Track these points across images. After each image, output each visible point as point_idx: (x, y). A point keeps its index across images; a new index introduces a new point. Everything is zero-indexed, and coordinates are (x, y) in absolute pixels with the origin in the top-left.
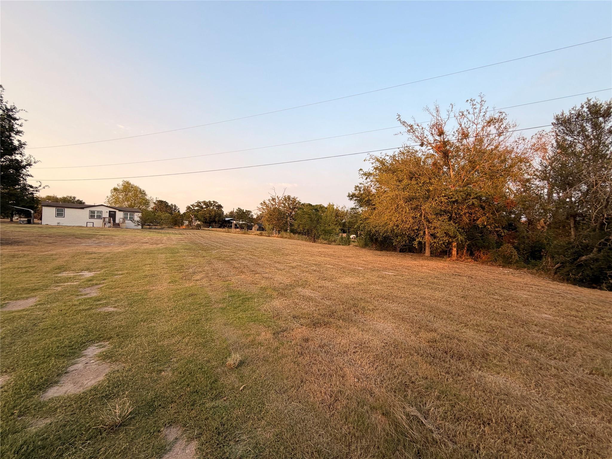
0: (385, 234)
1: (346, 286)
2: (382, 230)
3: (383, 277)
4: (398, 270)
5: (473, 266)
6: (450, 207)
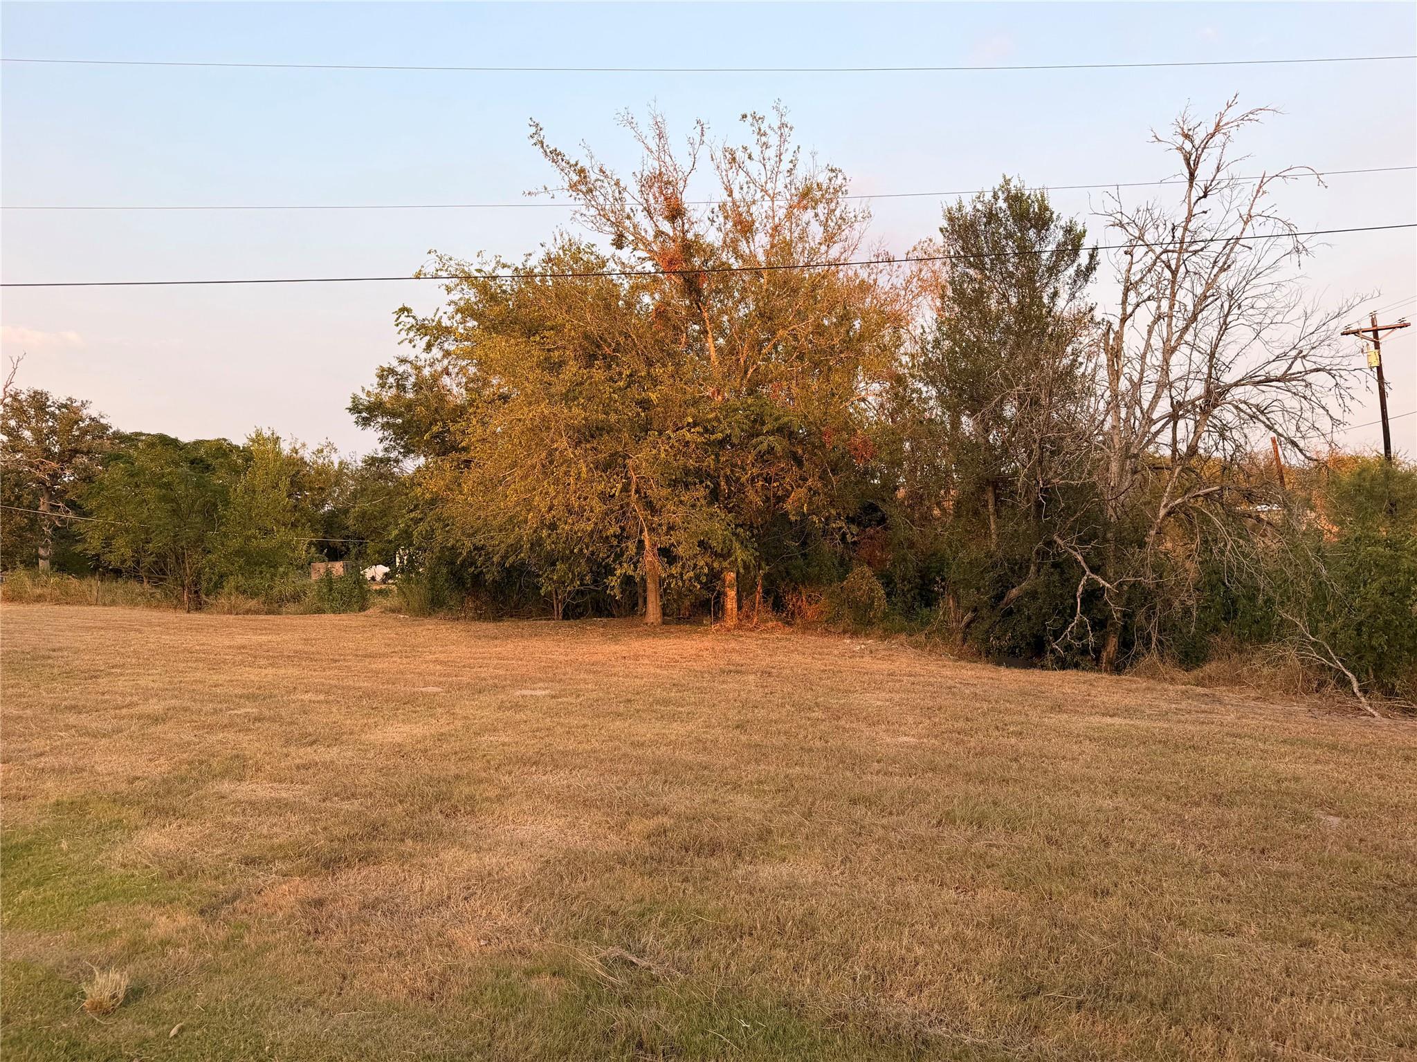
0: (511, 560)
1: (399, 751)
2: (499, 543)
3: (517, 707)
4: (564, 677)
5: (779, 640)
6: (710, 461)
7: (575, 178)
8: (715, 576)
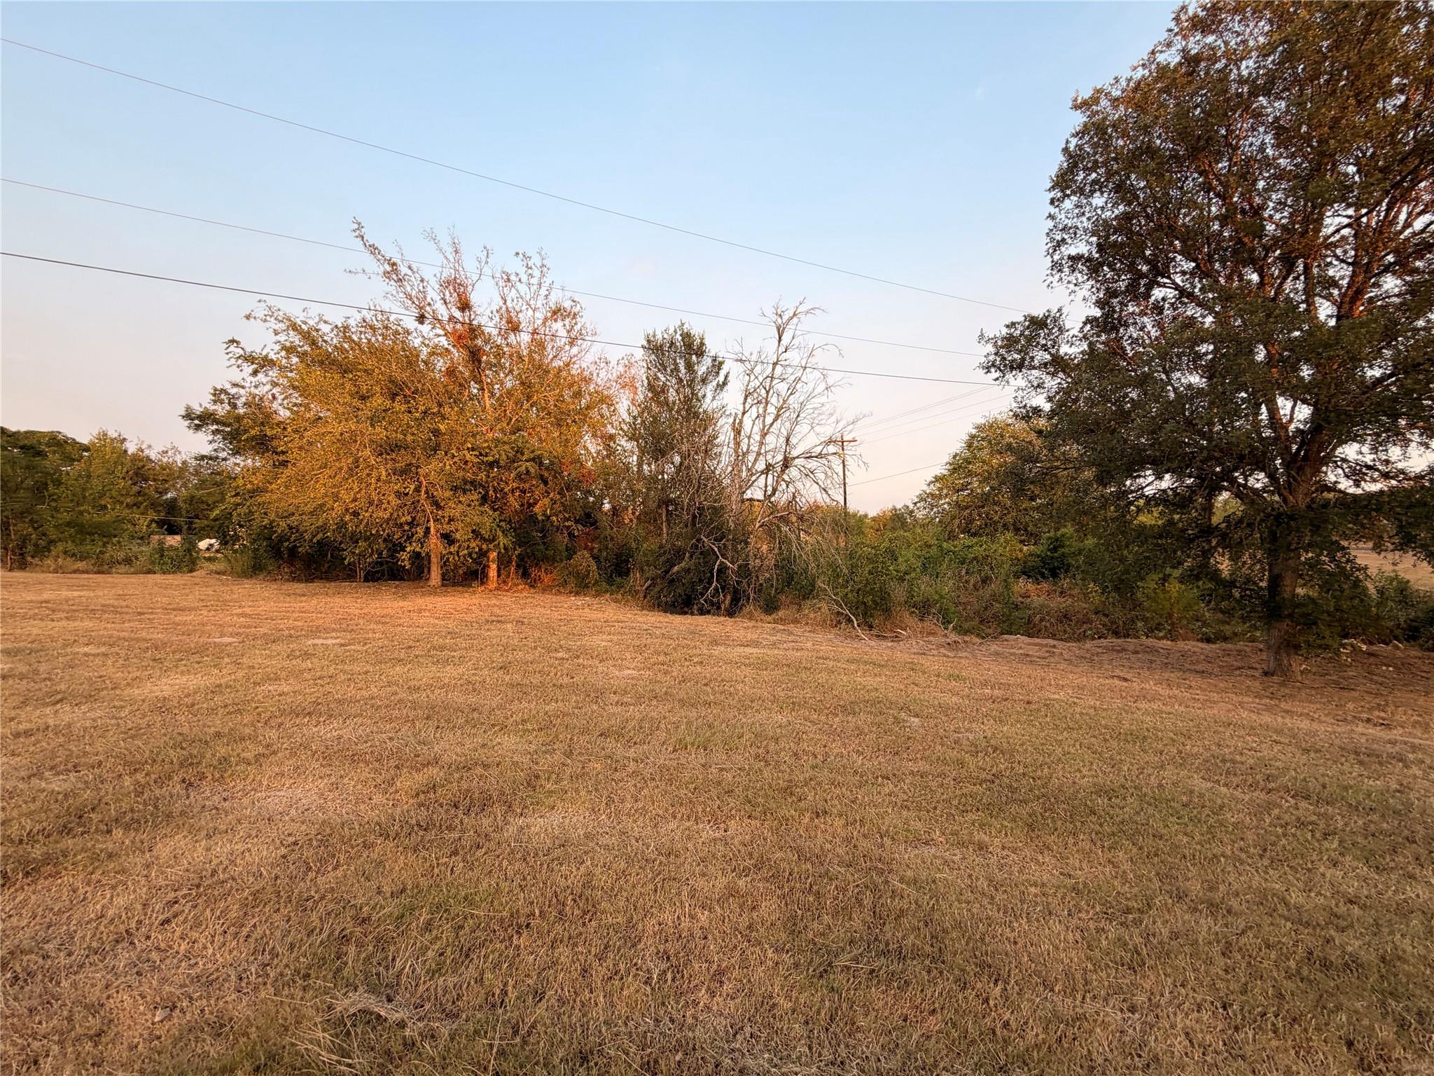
0: (320, 536)
2: (309, 525)
3: (306, 655)
4: (355, 628)
5: (527, 598)
6: (483, 475)
7: (388, 268)
8: (483, 554)
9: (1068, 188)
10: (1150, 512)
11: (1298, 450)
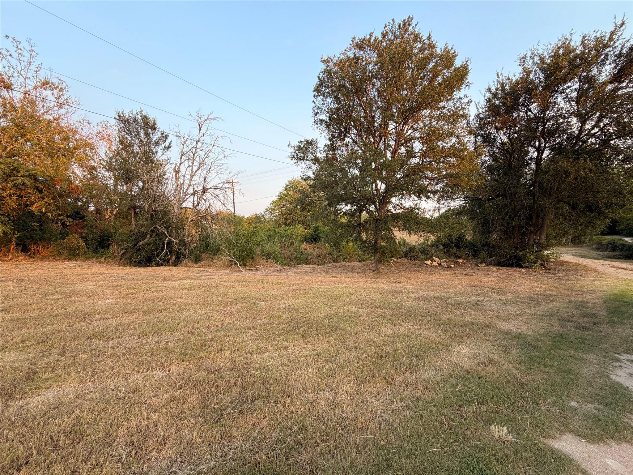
9: (319, 92)
10: (344, 217)
11: (382, 199)
